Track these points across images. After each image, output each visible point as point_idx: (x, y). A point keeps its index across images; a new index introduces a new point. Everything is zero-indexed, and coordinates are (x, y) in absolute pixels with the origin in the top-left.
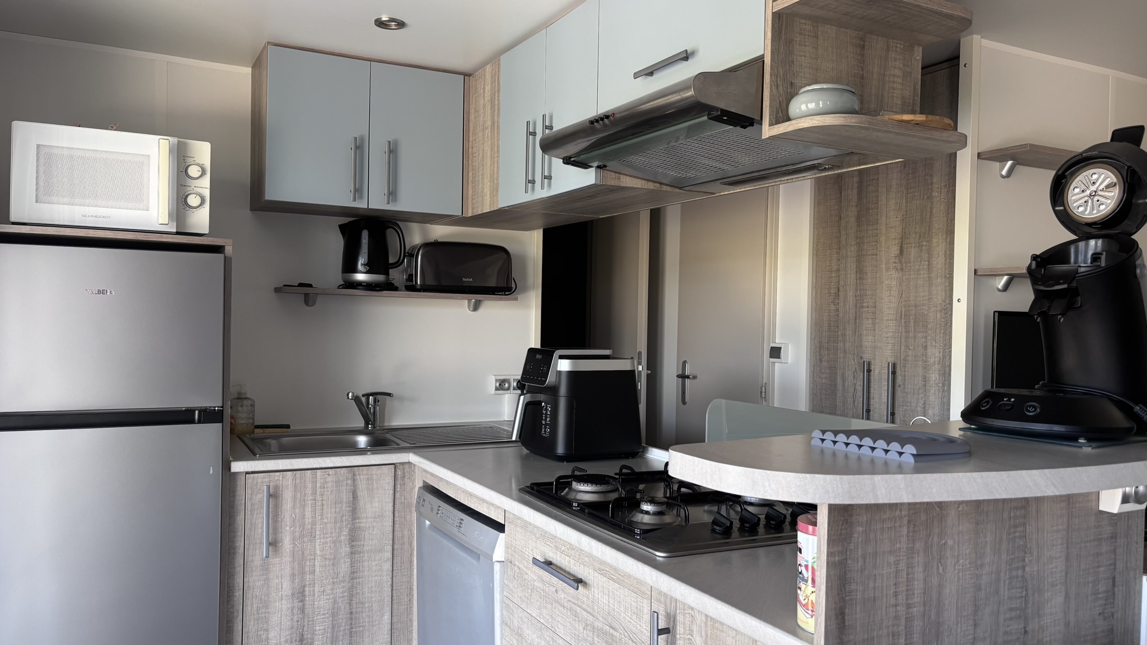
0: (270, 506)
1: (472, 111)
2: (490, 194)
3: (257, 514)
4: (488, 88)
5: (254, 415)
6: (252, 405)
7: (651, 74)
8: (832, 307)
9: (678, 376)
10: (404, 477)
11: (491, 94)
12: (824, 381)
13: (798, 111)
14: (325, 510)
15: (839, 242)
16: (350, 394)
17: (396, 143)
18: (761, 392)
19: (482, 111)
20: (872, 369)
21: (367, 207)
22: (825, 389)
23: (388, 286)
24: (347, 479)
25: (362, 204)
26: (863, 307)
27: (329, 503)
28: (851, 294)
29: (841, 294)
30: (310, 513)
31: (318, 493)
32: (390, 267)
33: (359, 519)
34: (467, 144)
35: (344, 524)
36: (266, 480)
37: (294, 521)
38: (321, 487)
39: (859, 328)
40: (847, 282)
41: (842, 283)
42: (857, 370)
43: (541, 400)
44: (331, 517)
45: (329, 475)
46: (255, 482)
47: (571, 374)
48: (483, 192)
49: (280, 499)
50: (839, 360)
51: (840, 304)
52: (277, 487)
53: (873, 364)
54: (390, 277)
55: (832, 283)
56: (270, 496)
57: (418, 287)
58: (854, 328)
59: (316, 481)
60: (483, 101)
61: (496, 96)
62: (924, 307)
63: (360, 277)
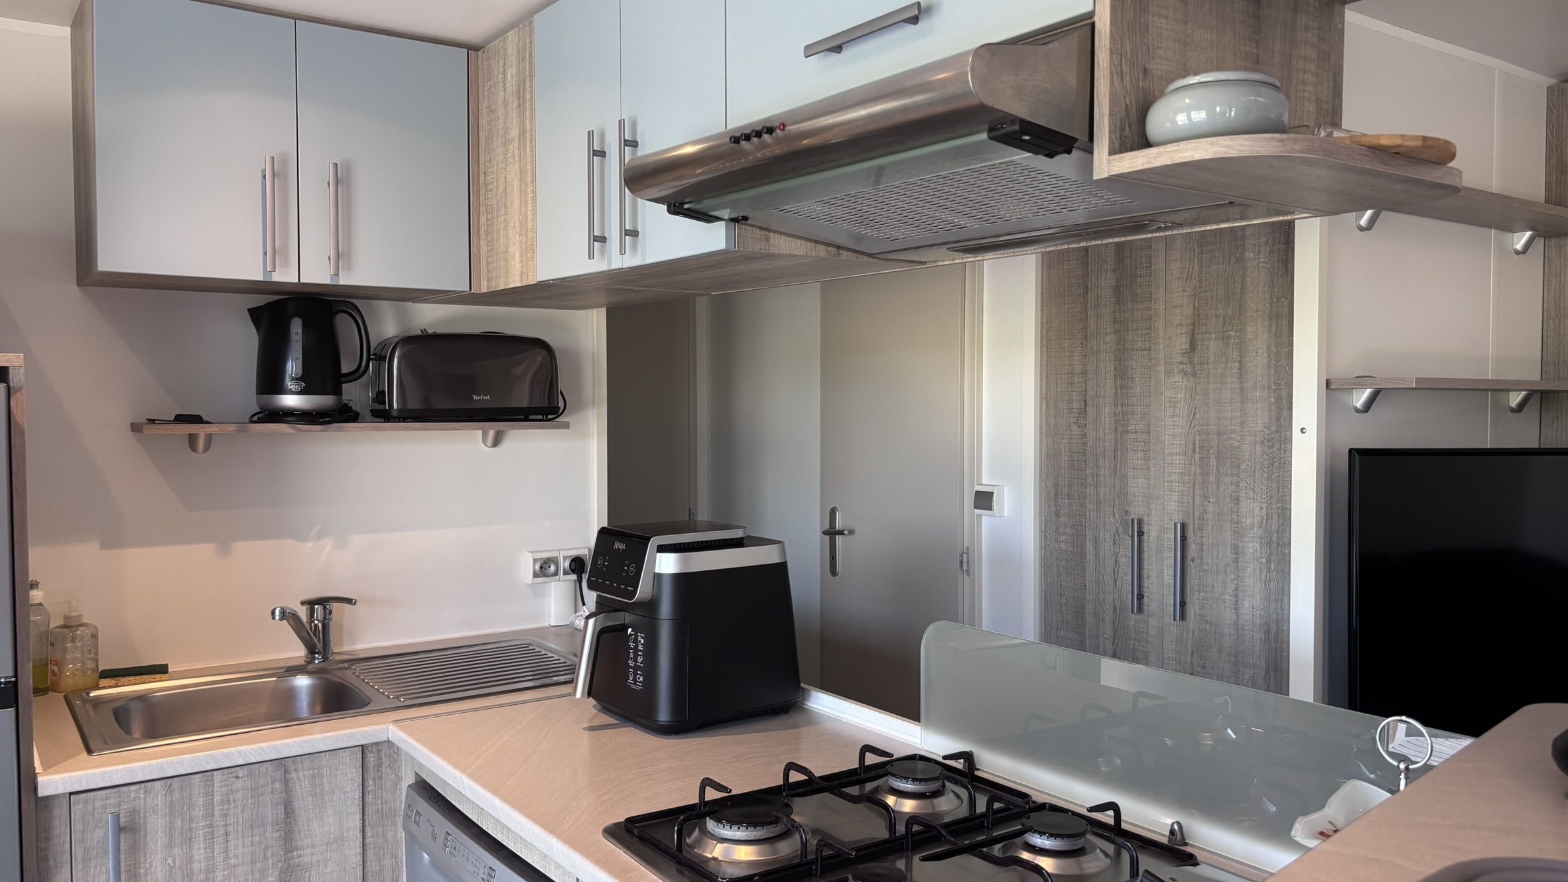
0: (122, 848)
1: (483, 111)
2: (521, 256)
3: (96, 867)
4: (511, 72)
5: (96, 654)
6: (95, 636)
7: (838, 49)
8: (1076, 431)
9: (825, 533)
10: (380, 765)
11: (517, 82)
12: (1063, 546)
13: (1168, 125)
14: (232, 843)
15: (1086, 328)
16: (277, 612)
17: (348, 166)
18: (961, 562)
19: (501, 112)
20: (1145, 531)
21: (297, 281)
22: (1066, 560)
23: (344, 415)
24: (274, 781)
25: (286, 276)
26: (1127, 432)
27: (240, 828)
28: (1107, 411)
29: (1091, 410)
30: (203, 851)
31: (217, 813)
32: (342, 380)
33: (297, 849)
34: (476, 168)
35: (270, 862)
36: (112, 801)
37: (170, 871)
38: (222, 802)
39: (1121, 464)
40: (1100, 392)
41: (1091, 393)
42: (1120, 530)
43: (626, 622)
44: (243, 854)
45: (237, 777)
46: (90, 808)
47: (681, 579)
48: (507, 251)
49: (142, 833)
50: (1088, 514)
51: (1087, 425)
52: (133, 812)
53: (1146, 522)
54: (344, 397)
55: (1074, 393)
56: (120, 829)
57: (395, 414)
58: (1112, 465)
59: (213, 791)
60: (502, 94)
61: (528, 86)
62: (1233, 436)
63: (291, 401)
